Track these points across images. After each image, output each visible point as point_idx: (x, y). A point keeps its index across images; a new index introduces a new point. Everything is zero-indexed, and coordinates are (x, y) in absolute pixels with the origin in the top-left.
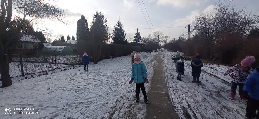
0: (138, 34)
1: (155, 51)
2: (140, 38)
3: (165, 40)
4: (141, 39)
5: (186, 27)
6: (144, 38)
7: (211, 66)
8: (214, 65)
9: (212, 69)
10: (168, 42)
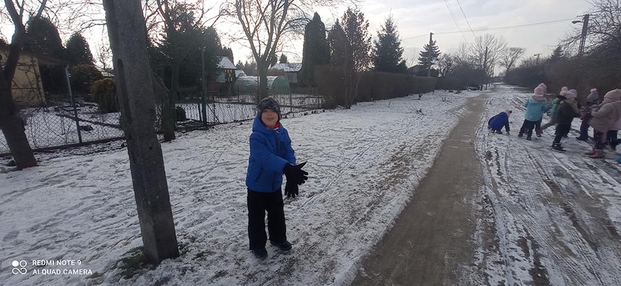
0: (431, 47)
1: (474, 90)
2: (436, 55)
3: (510, 59)
4: (437, 60)
5: (575, 22)
6: (445, 55)
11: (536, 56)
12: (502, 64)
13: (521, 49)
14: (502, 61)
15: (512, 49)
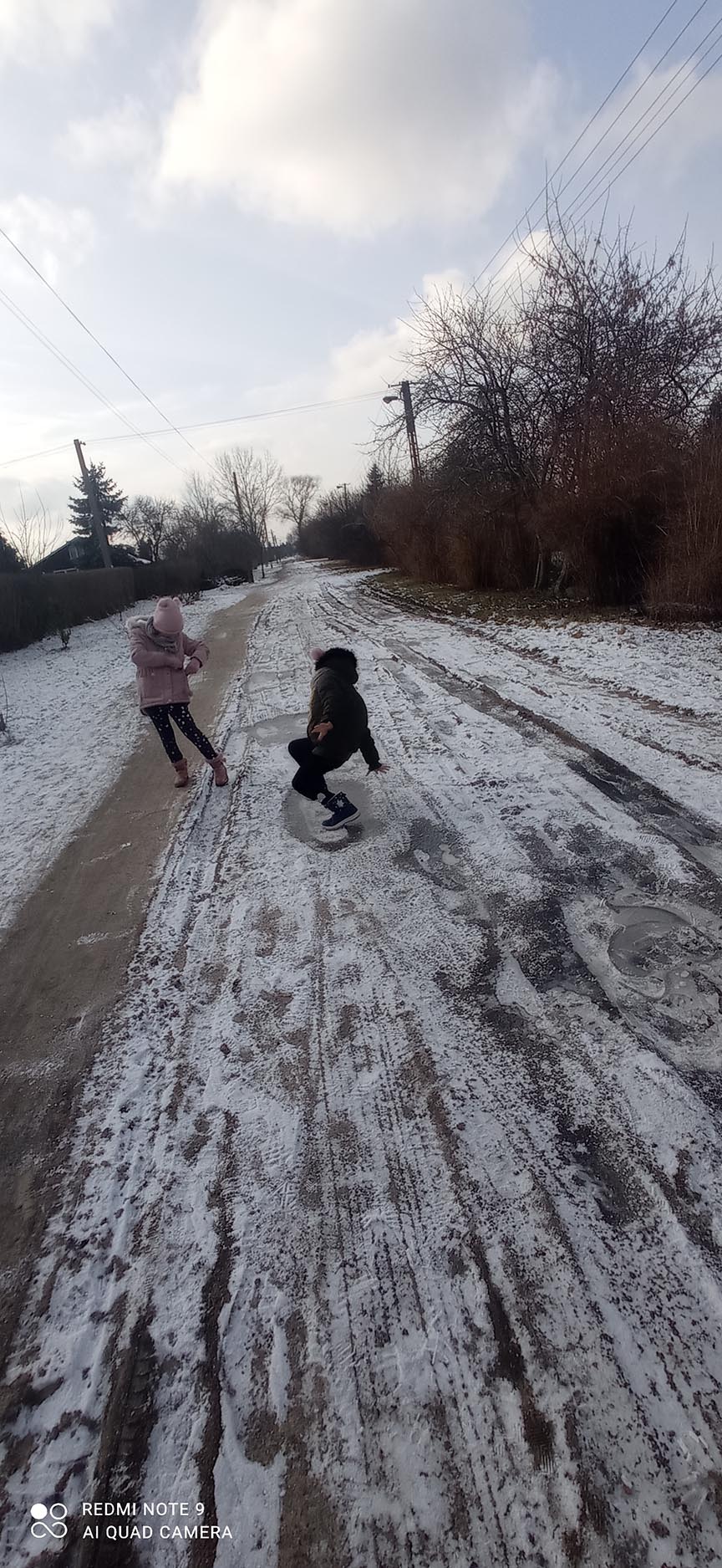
0: (92, 481)
1: (236, 583)
2: (115, 505)
3: (297, 503)
4: (122, 517)
5: (388, 400)
6: (139, 503)
7: (534, 636)
8: (547, 627)
9: (534, 666)
10: (313, 509)
11: (341, 490)
12: (286, 515)
13: (311, 480)
14: (285, 508)
15: (297, 480)
